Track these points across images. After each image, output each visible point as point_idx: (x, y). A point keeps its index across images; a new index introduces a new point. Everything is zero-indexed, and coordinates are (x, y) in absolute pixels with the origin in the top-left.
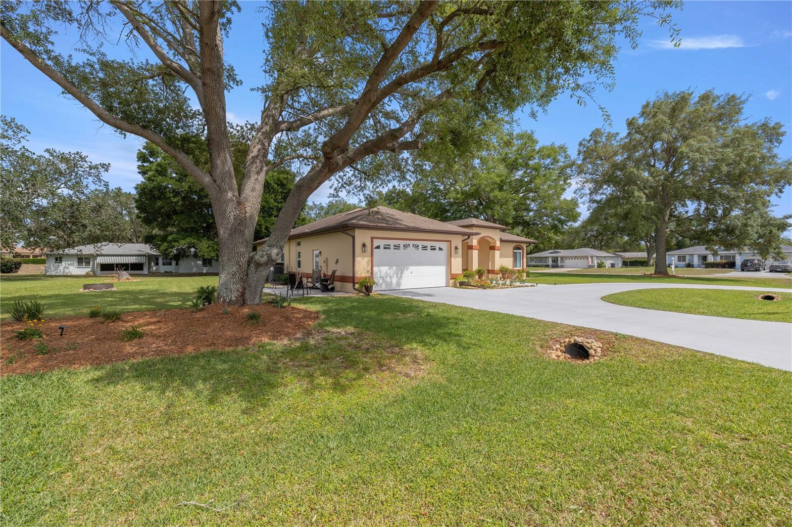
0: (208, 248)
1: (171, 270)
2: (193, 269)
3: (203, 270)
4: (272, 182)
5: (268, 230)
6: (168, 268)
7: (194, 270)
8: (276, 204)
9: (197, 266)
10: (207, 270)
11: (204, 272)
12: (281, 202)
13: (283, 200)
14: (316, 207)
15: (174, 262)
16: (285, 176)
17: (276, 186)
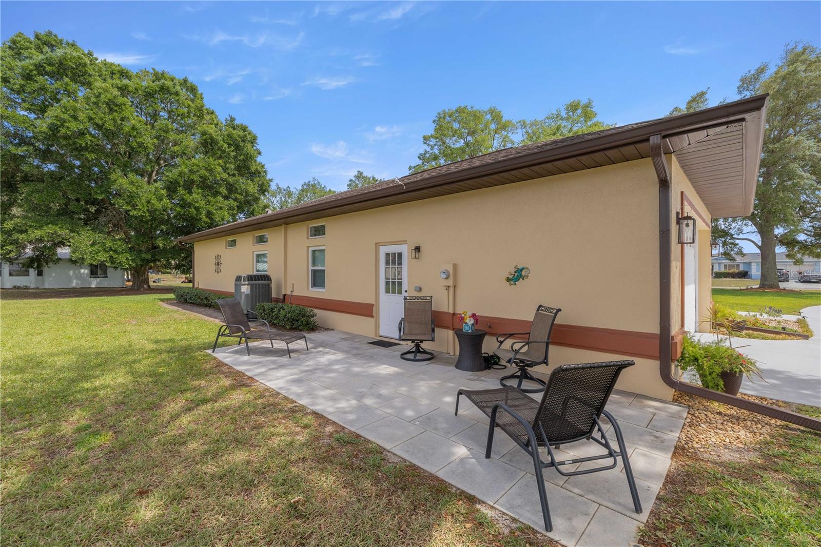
0: (93, 245)
1: (28, 285)
2: (71, 282)
3: (90, 283)
4: (220, 138)
5: (211, 219)
6: (21, 281)
7: (74, 284)
8: (225, 176)
9: (79, 277)
10: (97, 283)
11: (93, 286)
12: (234, 175)
13: (236, 172)
14: (280, 192)
15: (33, 272)
16: (241, 133)
17: (226, 146)
